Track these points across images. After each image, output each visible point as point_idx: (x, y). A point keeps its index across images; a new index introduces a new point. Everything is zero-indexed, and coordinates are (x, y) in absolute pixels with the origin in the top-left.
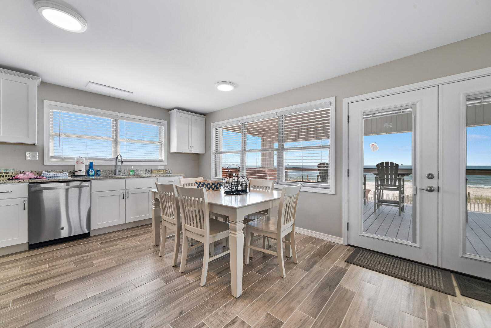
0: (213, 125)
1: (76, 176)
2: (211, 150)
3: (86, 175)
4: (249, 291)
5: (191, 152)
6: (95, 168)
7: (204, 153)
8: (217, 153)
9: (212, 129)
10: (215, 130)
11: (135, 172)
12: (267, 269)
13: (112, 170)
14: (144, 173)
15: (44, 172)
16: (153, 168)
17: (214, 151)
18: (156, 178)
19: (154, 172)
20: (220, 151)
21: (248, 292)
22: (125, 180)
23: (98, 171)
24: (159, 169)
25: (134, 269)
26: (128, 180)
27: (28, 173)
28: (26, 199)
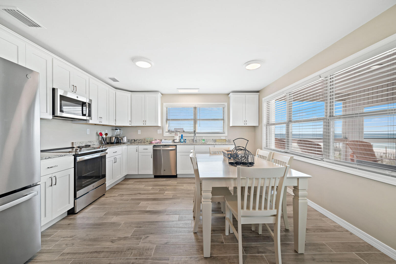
0: (264, 100)
1: (175, 142)
2: (263, 123)
3: (179, 142)
4: (219, 259)
5: (245, 125)
6: (184, 138)
7: (258, 125)
8: (268, 124)
9: (263, 103)
10: (265, 104)
11: (205, 140)
12: (256, 250)
13: (192, 139)
14: (211, 142)
15: (163, 140)
16: (217, 138)
17: (265, 124)
18: (214, 145)
19: (217, 141)
20: (272, 123)
21: (217, 259)
22: (194, 146)
23: (185, 140)
24: (221, 139)
25: (175, 204)
26: (196, 146)
27: (158, 140)
28: (152, 153)
